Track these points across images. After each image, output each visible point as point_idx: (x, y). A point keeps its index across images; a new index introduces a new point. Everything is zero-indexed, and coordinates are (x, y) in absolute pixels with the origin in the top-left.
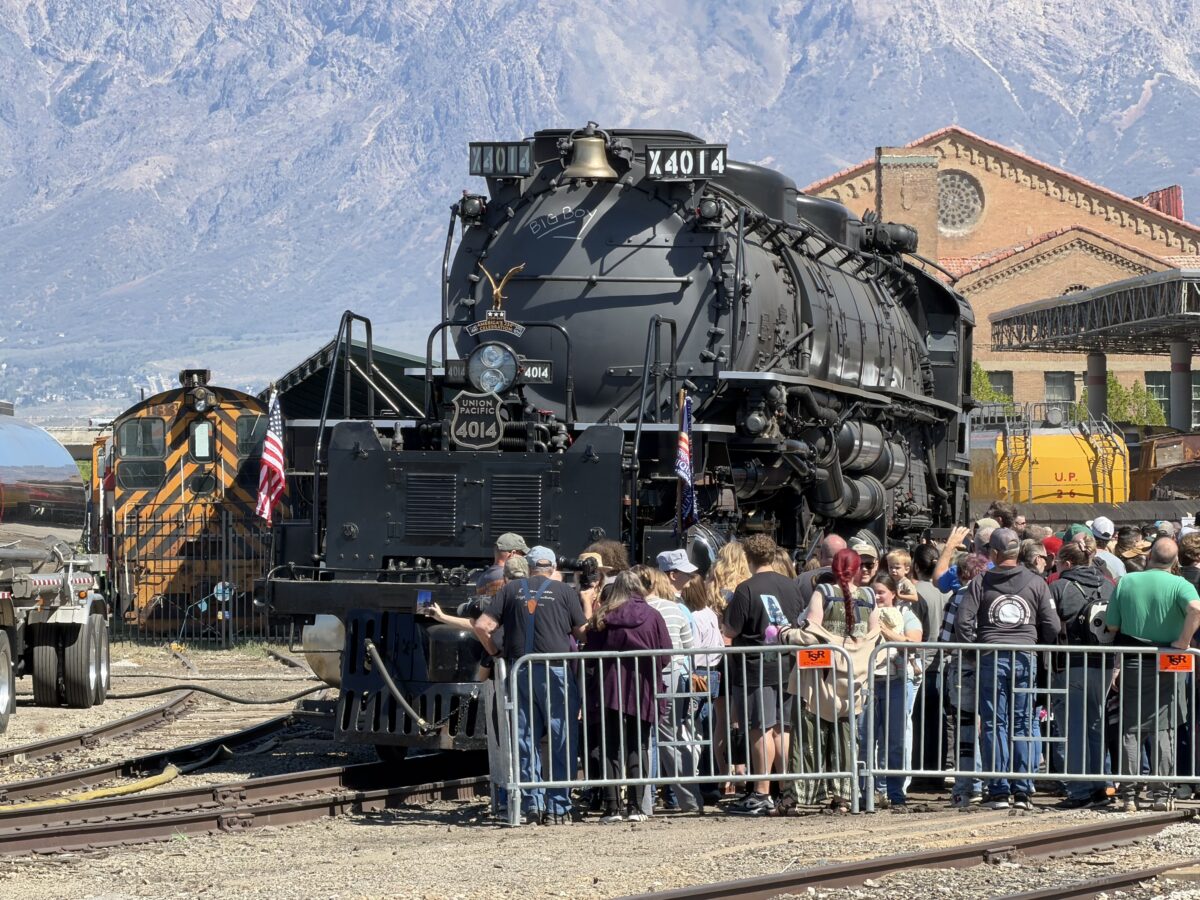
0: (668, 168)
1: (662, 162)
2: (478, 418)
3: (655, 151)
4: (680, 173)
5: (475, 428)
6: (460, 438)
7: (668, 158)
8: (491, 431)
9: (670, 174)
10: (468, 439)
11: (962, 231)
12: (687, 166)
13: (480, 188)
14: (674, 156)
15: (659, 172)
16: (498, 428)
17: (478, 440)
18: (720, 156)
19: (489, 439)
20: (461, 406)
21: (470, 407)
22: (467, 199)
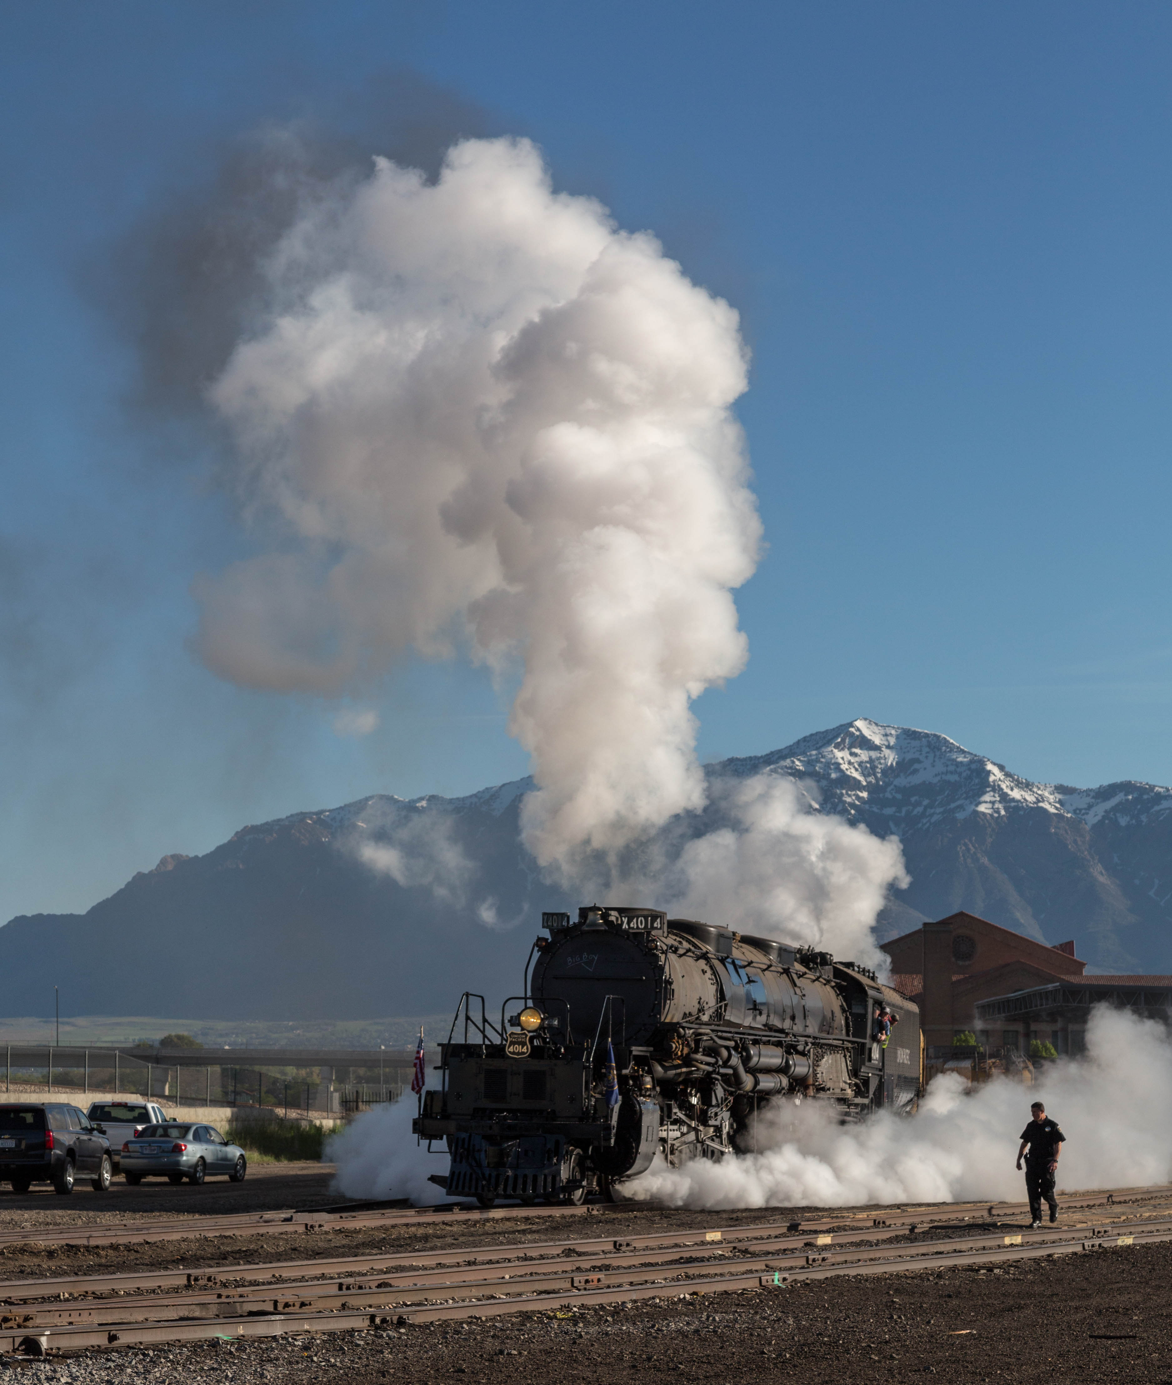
0: (632, 925)
1: (629, 923)
2: (519, 1043)
3: (625, 917)
4: (638, 928)
5: (518, 1048)
6: (510, 1052)
7: (632, 921)
8: (525, 1050)
9: (633, 928)
10: (513, 1053)
12: (641, 924)
13: (546, 934)
14: (635, 920)
15: (627, 927)
16: (527, 1049)
17: (518, 1054)
18: (659, 920)
19: (523, 1053)
20: (511, 1037)
21: (515, 1038)
22: (539, 939)
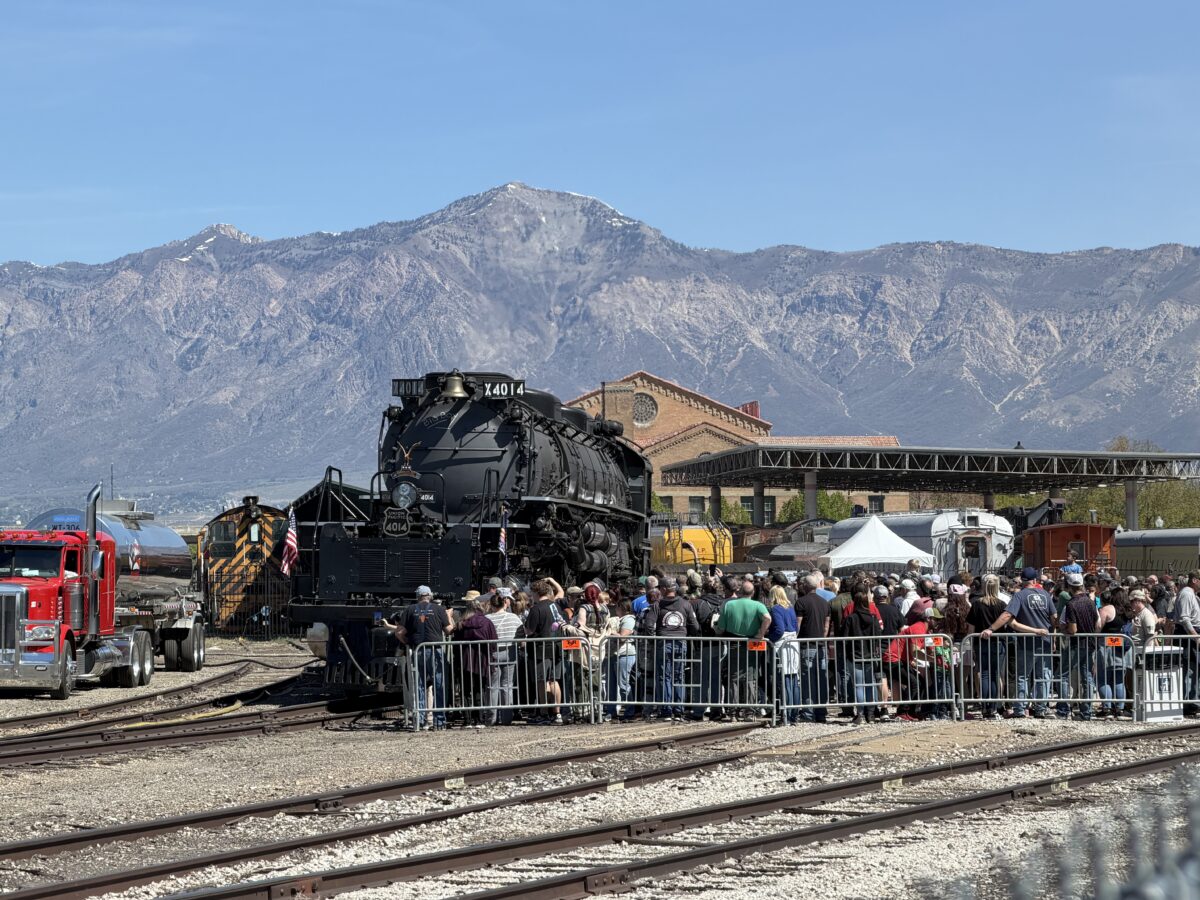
0: (494, 392)
1: (492, 389)
2: (397, 521)
3: (488, 383)
4: (501, 395)
5: (396, 526)
6: (388, 531)
7: (495, 387)
8: (404, 528)
9: (496, 395)
10: (392, 532)
11: (647, 425)
12: (504, 391)
13: (398, 402)
14: (498, 386)
15: (490, 394)
16: (407, 526)
17: (397, 532)
18: (521, 386)
19: (403, 532)
20: (388, 515)
21: (393, 515)
22: (391, 408)
